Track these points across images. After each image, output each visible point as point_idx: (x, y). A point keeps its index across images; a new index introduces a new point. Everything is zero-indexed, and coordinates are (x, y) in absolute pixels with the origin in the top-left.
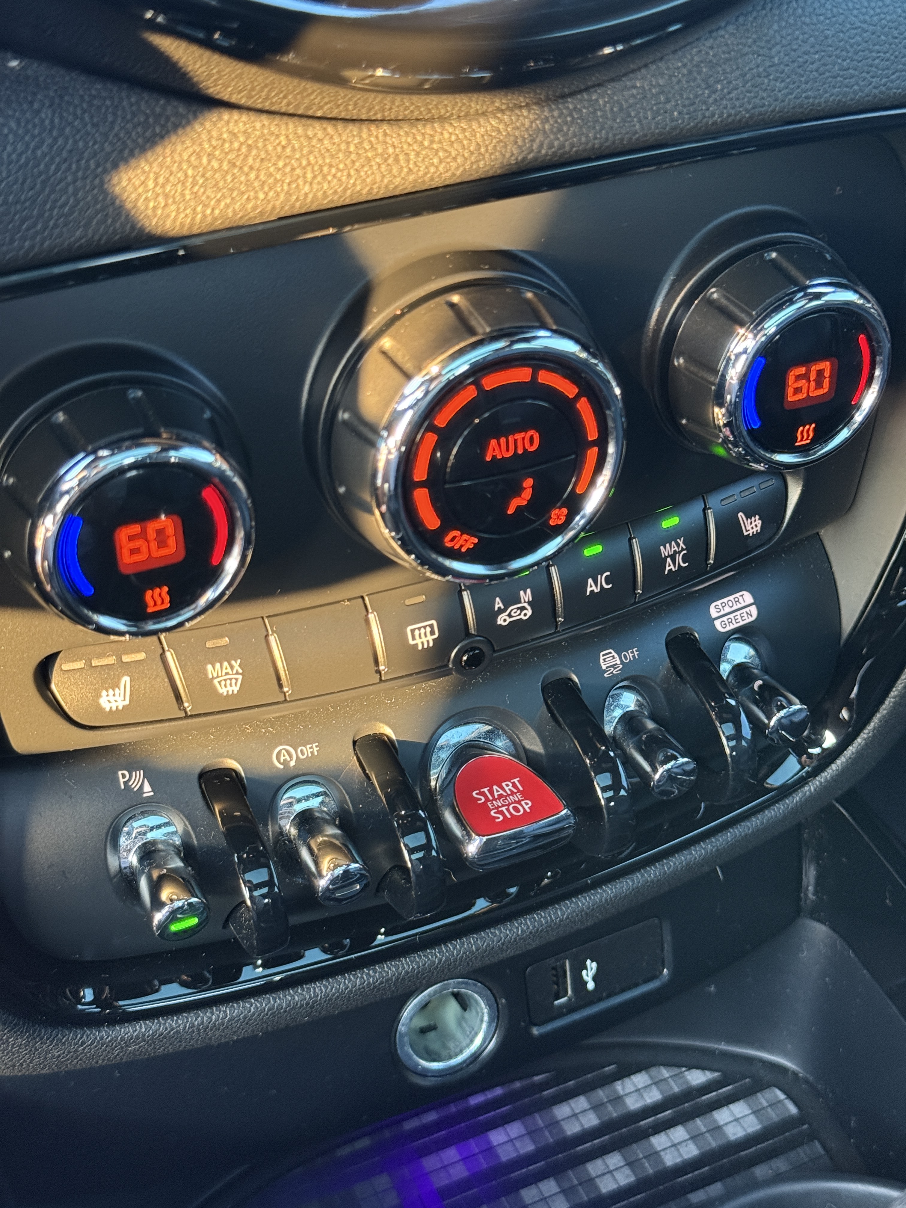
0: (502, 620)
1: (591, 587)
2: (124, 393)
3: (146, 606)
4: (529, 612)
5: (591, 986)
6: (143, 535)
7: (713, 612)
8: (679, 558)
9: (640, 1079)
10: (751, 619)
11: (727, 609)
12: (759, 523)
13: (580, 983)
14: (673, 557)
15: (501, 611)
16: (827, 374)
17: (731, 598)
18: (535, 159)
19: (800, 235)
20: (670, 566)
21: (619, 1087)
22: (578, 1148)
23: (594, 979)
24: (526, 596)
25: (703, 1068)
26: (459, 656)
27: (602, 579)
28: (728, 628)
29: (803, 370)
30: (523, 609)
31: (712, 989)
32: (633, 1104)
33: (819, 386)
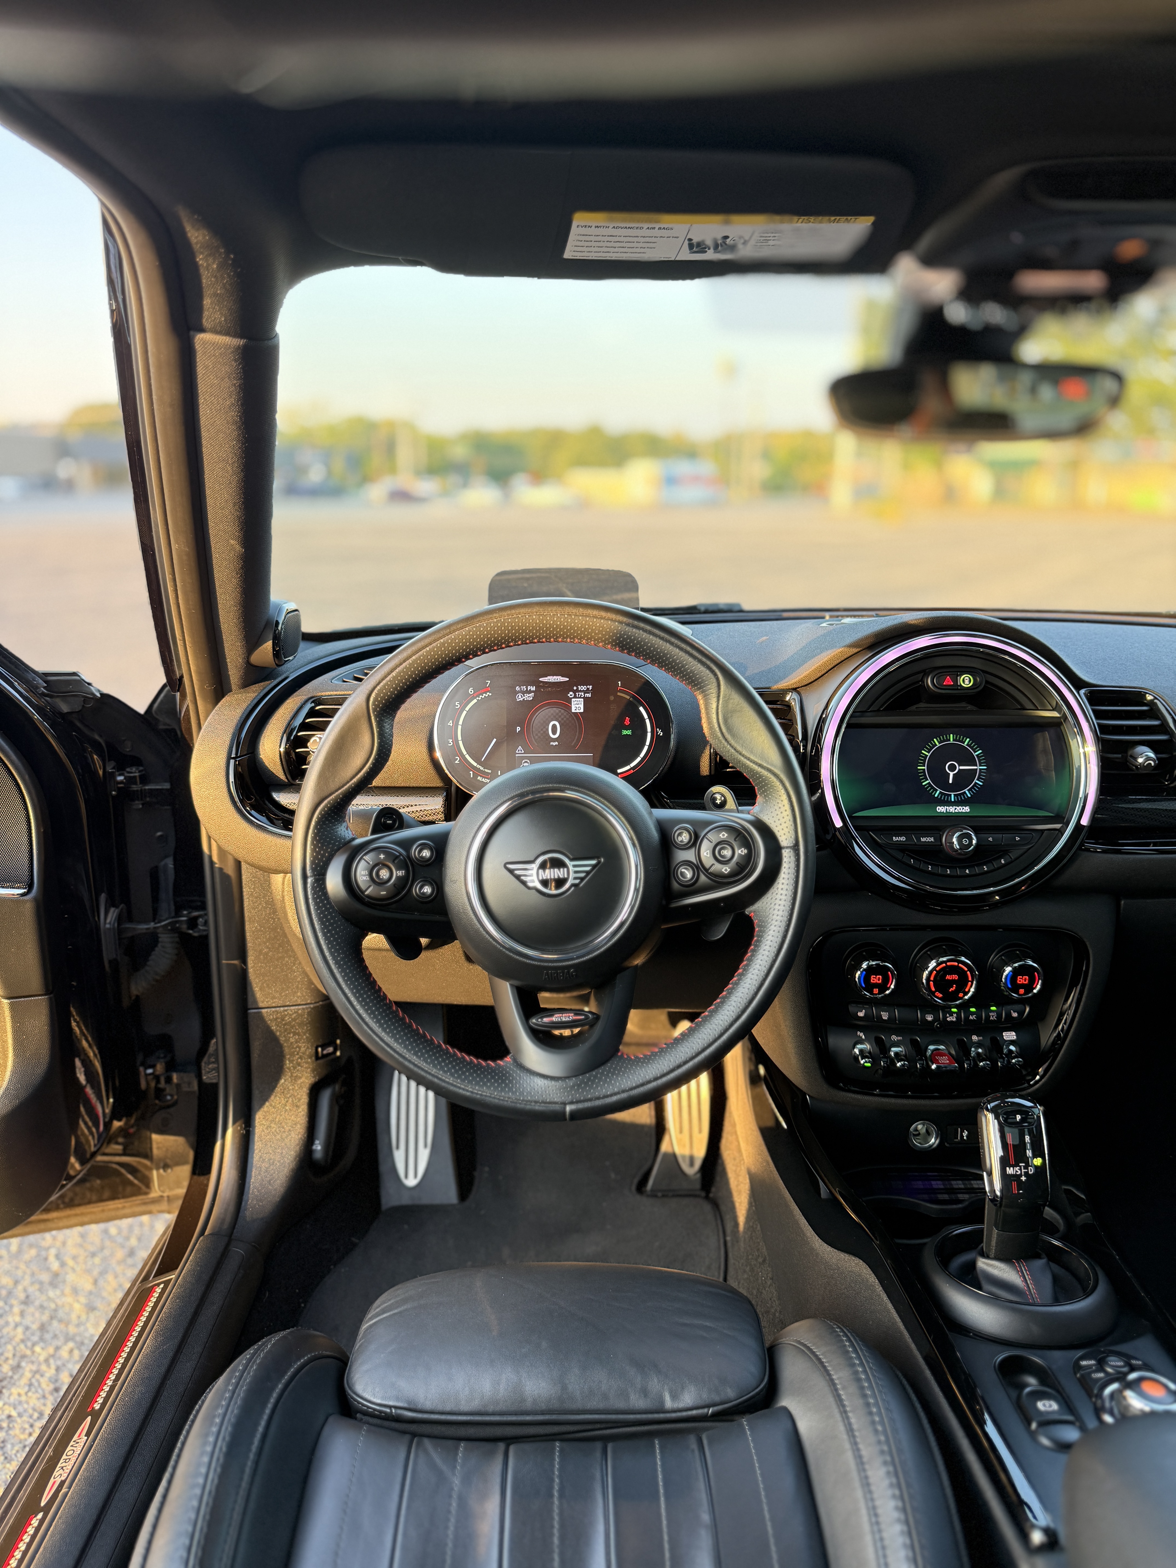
0: (948, 1019)
1: (970, 1017)
5: (965, 1138)
7: (1005, 1034)
10: (1013, 1039)
11: (1008, 1035)
12: (1017, 1015)
13: (962, 1136)
15: (949, 1017)
17: (1011, 1033)
20: (991, 1018)
23: (967, 1137)
24: (955, 1015)
26: (938, 1024)
27: (974, 1016)
28: (1007, 1039)
29: (1022, 977)
30: (954, 1018)
33: (1025, 981)
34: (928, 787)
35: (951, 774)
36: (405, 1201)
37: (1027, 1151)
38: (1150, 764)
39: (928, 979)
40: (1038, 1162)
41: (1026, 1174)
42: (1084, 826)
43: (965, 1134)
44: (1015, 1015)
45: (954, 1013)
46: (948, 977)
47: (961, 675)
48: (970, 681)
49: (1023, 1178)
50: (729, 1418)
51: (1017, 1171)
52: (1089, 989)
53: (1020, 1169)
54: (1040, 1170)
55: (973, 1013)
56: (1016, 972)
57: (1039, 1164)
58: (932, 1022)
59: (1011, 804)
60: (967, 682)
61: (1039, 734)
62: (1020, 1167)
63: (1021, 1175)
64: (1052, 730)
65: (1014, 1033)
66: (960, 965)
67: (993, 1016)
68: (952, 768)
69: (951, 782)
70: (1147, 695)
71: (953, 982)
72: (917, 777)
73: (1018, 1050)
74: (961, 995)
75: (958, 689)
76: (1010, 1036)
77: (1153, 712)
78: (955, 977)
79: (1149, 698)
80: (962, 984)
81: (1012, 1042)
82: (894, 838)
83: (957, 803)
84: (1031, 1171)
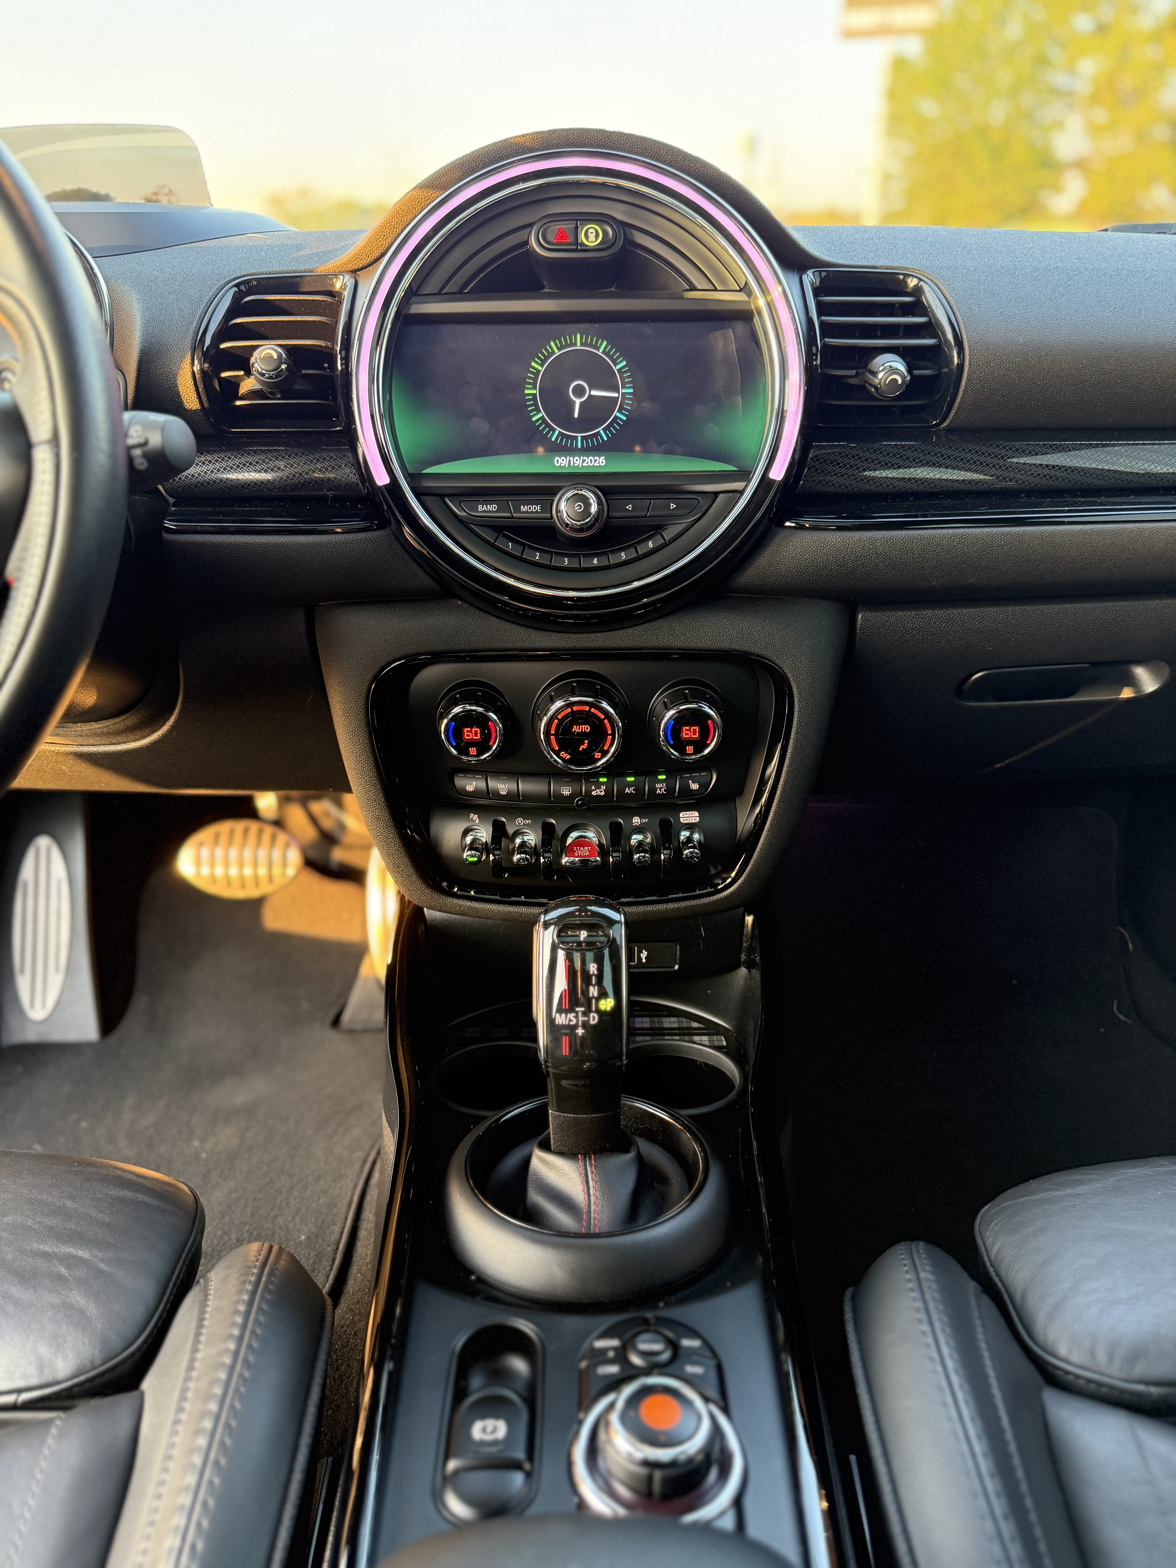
0: (594, 793)
1: (627, 790)
2: (477, 693)
3: (470, 752)
4: (604, 793)
5: (644, 961)
6: (471, 731)
7: (681, 815)
8: (663, 790)
9: (673, 1019)
10: (695, 821)
11: (687, 816)
12: (698, 786)
13: (640, 958)
14: (660, 789)
15: (593, 790)
16: (697, 731)
17: (690, 812)
18: (593, 647)
19: (697, 687)
20: (658, 791)
21: (664, 1019)
22: (637, 1032)
23: (646, 958)
24: (603, 788)
25: (699, 1023)
26: (578, 801)
27: (632, 789)
28: (685, 822)
29: (688, 728)
30: (601, 791)
31: (710, 992)
32: (666, 1025)
33: (694, 734)
34: (540, 425)
35: (578, 402)
36: (31, 1036)
37: (591, 988)
38: (895, 380)
39: (547, 733)
40: (607, 1004)
41: (585, 1025)
42: (774, 481)
43: (644, 954)
44: (695, 786)
45: (603, 783)
46: (576, 729)
47: (583, 225)
48: (597, 236)
49: (580, 1031)
50: (65, 1403)
51: (570, 1020)
52: (795, 747)
53: (576, 1017)
54: (611, 1018)
55: (630, 785)
56: (681, 720)
57: (609, 1009)
58: (571, 797)
59: (669, 452)
60: (592, 237)
61: (718, 334)
62: (577, 1013)
63: (575, 1027)
64: (740, 327)
65: (697, 814)
66: (593, 710)
67: (661, 789)
68: (579, 391)
69: (576, 416)
70: (909, 280)
71: (583, 734)
72: (521, 408)
73: (702, 839)
74: (598, 755)
75: (576, 250)
76: (689, 817)
77: (918, 307)
78: (586, 728)
79: (912, 283)
80: (598, 736)
81: (690, 827)
82: (480, 507)
83: (587, 450)
84: (594, 1019)
